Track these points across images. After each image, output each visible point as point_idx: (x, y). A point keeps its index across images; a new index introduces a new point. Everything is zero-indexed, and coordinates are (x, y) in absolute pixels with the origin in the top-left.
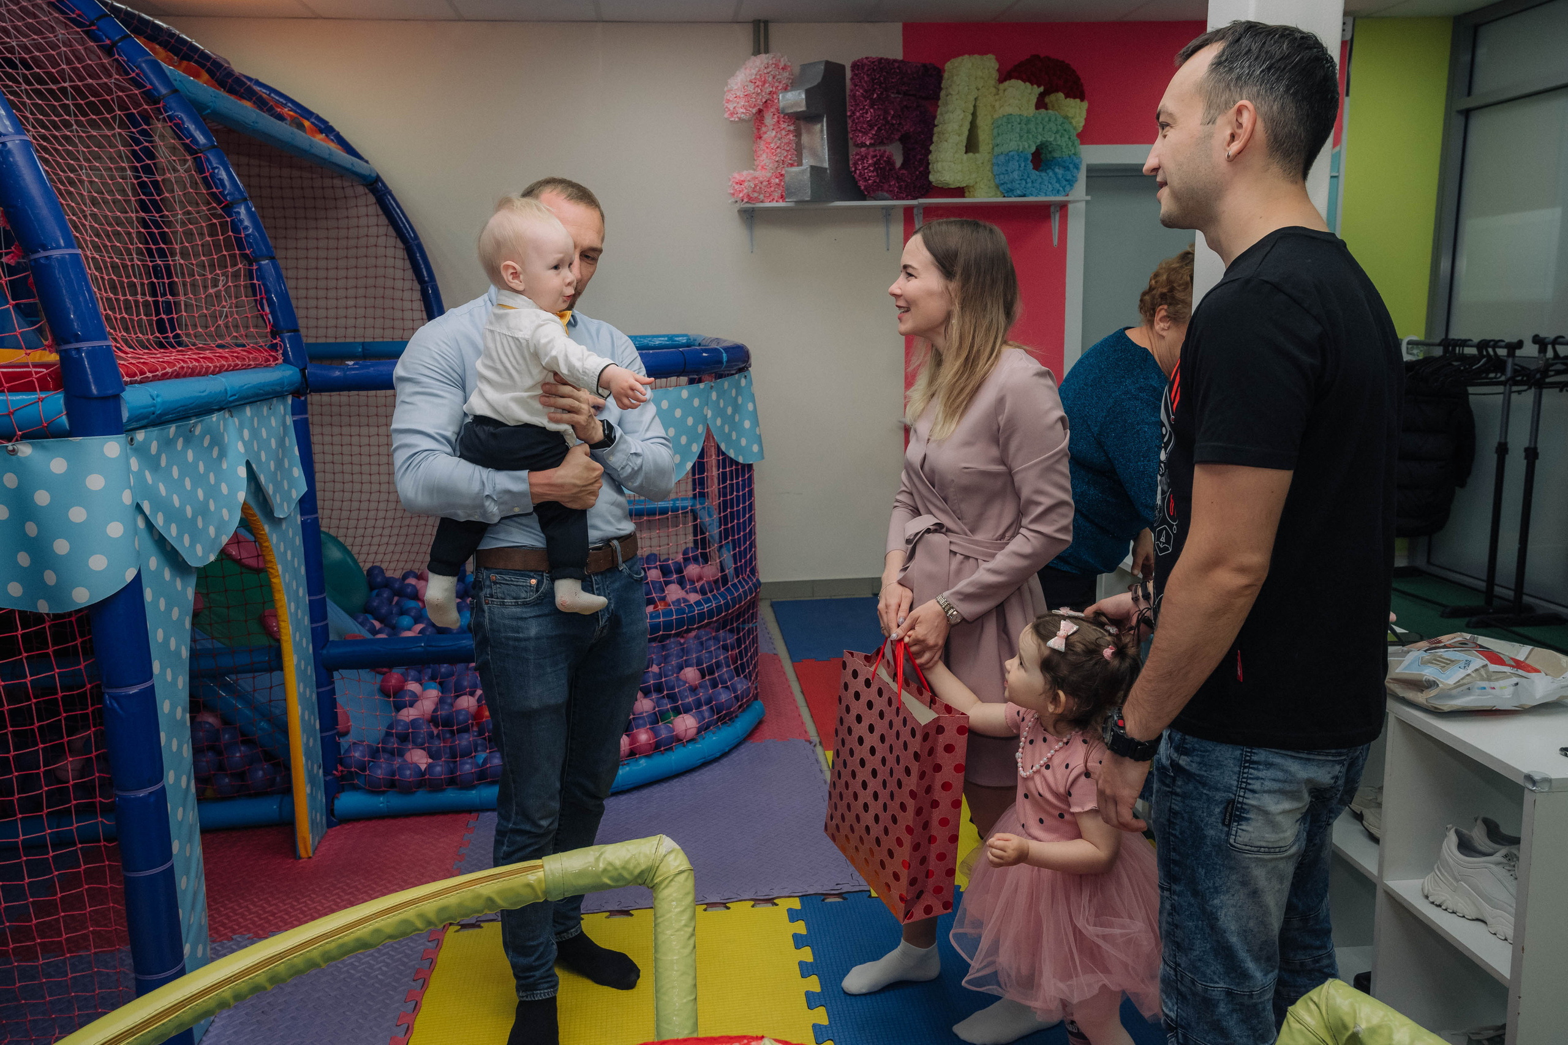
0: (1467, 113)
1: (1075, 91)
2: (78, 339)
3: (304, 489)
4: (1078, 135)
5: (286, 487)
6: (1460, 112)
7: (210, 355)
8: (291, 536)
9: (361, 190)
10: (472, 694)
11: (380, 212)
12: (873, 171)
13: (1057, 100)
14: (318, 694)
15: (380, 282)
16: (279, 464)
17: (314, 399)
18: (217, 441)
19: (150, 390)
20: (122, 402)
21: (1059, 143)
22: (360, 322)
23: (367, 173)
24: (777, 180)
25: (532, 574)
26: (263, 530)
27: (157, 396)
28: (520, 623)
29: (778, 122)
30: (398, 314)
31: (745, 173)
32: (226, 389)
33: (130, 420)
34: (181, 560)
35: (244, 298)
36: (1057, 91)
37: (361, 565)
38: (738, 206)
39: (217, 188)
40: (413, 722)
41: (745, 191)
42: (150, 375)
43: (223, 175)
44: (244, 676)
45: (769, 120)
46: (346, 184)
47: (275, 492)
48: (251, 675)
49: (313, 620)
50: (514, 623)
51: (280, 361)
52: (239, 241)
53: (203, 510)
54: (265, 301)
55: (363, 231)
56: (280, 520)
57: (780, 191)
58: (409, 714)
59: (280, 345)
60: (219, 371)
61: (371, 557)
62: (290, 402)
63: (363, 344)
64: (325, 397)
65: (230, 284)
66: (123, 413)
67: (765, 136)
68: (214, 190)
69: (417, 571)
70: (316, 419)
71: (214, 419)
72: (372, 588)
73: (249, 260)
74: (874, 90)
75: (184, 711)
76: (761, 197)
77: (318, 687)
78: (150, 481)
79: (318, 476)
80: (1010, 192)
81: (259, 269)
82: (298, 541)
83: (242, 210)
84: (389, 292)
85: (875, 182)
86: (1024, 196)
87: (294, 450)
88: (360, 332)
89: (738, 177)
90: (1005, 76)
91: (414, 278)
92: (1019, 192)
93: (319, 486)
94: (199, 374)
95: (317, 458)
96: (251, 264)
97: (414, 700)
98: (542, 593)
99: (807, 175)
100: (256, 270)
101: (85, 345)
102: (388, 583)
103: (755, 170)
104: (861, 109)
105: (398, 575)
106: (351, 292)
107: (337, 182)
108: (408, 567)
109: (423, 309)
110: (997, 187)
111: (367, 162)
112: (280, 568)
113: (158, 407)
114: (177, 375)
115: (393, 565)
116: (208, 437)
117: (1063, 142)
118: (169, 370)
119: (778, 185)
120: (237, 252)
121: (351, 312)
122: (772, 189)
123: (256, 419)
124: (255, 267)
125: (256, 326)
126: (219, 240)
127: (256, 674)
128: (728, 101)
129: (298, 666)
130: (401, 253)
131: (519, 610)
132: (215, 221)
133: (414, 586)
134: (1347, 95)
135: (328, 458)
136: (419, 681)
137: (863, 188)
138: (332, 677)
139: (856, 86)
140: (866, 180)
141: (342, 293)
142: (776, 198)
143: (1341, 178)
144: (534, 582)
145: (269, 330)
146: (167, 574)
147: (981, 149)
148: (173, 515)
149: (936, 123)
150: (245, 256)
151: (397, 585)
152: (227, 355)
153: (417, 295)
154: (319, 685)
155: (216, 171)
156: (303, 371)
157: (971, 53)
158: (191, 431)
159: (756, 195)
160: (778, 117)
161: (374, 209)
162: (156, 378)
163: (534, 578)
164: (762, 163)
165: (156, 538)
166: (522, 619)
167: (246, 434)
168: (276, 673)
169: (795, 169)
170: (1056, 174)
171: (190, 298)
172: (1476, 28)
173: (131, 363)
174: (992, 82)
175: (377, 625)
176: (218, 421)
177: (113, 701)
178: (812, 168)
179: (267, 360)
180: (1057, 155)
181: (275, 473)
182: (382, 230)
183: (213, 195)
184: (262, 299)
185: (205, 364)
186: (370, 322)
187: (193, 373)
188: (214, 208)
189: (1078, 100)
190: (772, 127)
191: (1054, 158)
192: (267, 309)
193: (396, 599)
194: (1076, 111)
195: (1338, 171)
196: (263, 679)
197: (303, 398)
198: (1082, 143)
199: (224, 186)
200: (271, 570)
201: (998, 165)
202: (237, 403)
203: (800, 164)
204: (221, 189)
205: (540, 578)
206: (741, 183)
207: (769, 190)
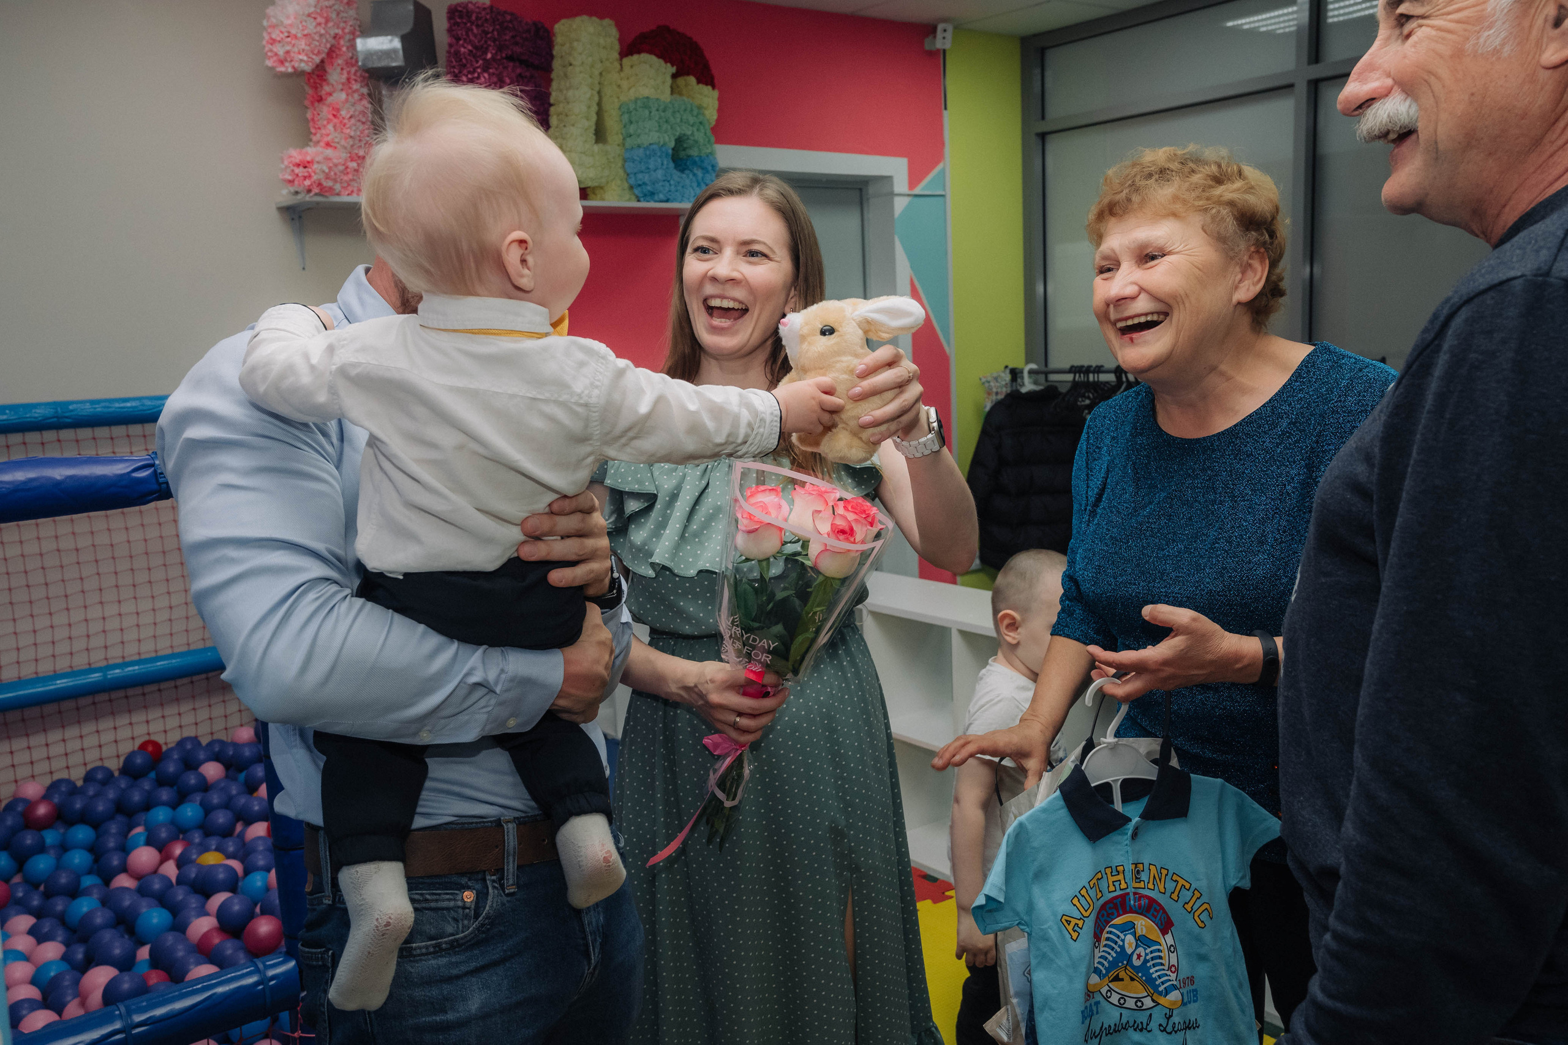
0: (1043, 136)
1: (706, 78)
4: (712, 129)
6: (1038, 135)
13: (686, 85)
21: (696, 138)
25: (464, 880)
28: (447, 989)
29: (348, 79)
36: (688, 74)
45: (336, 76)
50: (434, 992)
67: (330, 100)
74: (487, 49)
76: (338, 187)
80: (651, 195)
86: (667, 201)
90: (629, 49)
92: (661, 196)
98: (487, 917)
104: (469, 72)
110: (631, 187)
117: (699, 136)
128: (273, 41)
131: (443, 961)
134: (946, 109)
139: (458, 39)
143: (948, 197)
144: (469, 896)
147: (609, 139)
149: (552, 101)
157: (591, 14)
159: (330, 183)
160: (349, 73)
163: (469, 888)
166: (450, 979)
170: (694, 175)
172: (1042, 51)
174: (616, 55)
180: (694, 152)
189: (710, 88)
190: (340, 87)
191: (689, 156)
194: (708, 99)
195: (944, 190)
198: (719, 141)
201: (634, 161)
205: (479, 886)
207: (346, 178)
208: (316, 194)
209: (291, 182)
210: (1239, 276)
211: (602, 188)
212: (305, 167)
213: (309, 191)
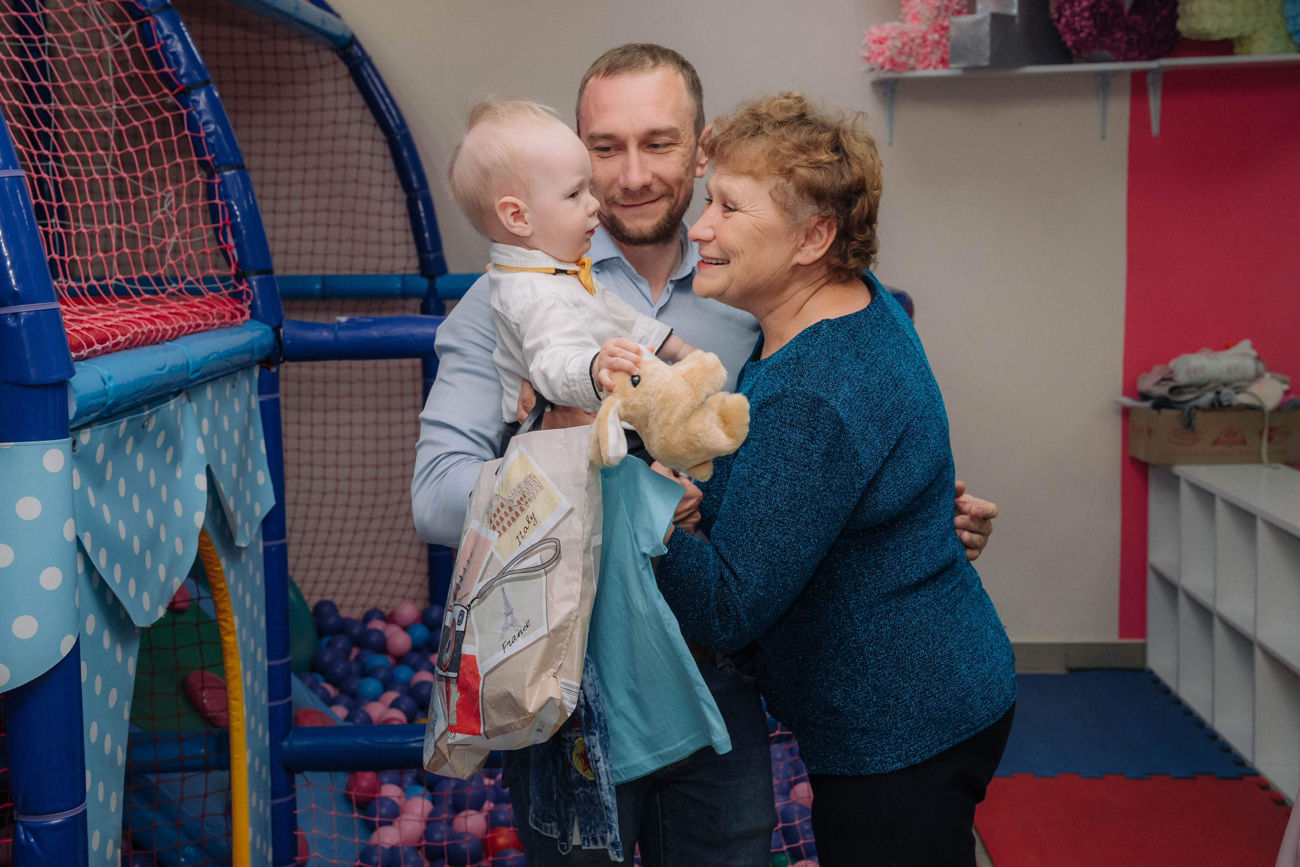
2: (16, 299)
3: (271, 502)
5: (248, 501)
7: (164, 312)
8: (251, 572)
9: (328, 56)
10: (478, 808)
11: (354, 88)
12: (1087, 19)
14: (274, 808)
15: (351, 188)
16: (242, 466)
17: (290, 370)
18: (173, 440)
19: (99, 369)
20: (69, 389)
22: (320, 246)
23: (338, 32)
24: (936, 36)
26: (219, 565)
27: (110, 378)
30: (374, 235)
31: (888, 26)
32: (188, 363)
33: (78, 415)
34: (123, 616)
35: (201, 225)
37: (306, 597)
38: (873, 76)
39: (170, 67)
40: (394, 849)
41: (888, 54)
42: (98, 347)
43: (179, 47)
44: (169, 776)
46: (308, 48)
47: (236, 508)
48: (178, 775)
49: (272, 697)
51: (247, 316)
52: (197, 141)
53: (152, 543)
54: (228, 229)
55: (329, 116)
56: (240, 549)
57: (939, 53)
58: (388, 836)
59: (248, 293)
60: (178, 334)
61: (320, 587)
62: (256, 375)
63: (323, 278)
64: (306, 369)
65: (185, 205)
66: (69, 406)
68: (166, 69)
69: (383, 610)
70: (292, 401)
71: (172, 407)
72: (321, 632)
73: (209, 169)
75: (115, 846)
76: (912, 62)
77: (274, 797)
78: (93, 503)
79: (290, 484)
81: (223, 183)
82: (259, 579)
83: (201, 98)
84: (361, 204)
85: (1090, 34)
87: (258, 445)
88: (319, 260)
89: (876, 32)
91: (399, 183)
93: (289, 497)
94: (154, 343)
95: (290, 457)
96: (211, 176)
97: (394, 814)
99: (986, 27)
100: (219, 184)
101: (24, 309)
102: (343, 627)
103: (902, 21)
105: (357, 614)
106: (309, 204)
107: (296, 46)
108: (373, 602)
109: (409, 228)
111: (338, 16)
112: (236, 620)
113: (110, 394)
114: (132, 344)
115: (350, 600)
116: (163, 433)
118: (121, 338)
119: (938, 43)
120: (195, 159)
121: (308, 231)
122: (929, 49)
123: (217, 402)
124: (217, 180)
125: (216, 267)
126: (172, 141)
127: (187, 774)
129: (251, 767)
130: (381, 148)
132: (166, 114)
133: (381, 633)
135: (305, 458)
136: (399, 784)
137: (1069, 44)
138: (292, 781)
140: (1075, 32)
141: (296, 204)
142: (933, 63)
145: (233, 271)
146: (106, 640)
148: (118, 552)
150: (204, 165)
151: (356, 630)
152: (185, 311)
153: (402, 208)
154: (275, 794)
155: (169, 42)
156: (276, 330)
158: (143, 426)
159: (903, 59)
161: (346, 84)
162: (106, 352)
164: (914, 11)
165: (96, 586)
167: (205, 423)
168: (215, 774)
169: (966, 19)
171: (134, 228)
173: (74, 330)
175: (332, 690)
176: (176, 409)
177: (29, 834)
178: (995, 17)
179: (233, 317)
181: (237, 481)
182: (357, 114)
183: (164, 77)
184: (225, 225)
185: (161, 325)
186: (333, 246)
187: (149, 340)
188: (166, 95)
192: (231, 241)
193: (355, 652)
196: (196, 783)
197: (274, 370)
199: (178, 63)
200: (224, 624)
202: (199, 382)
203: (972, 10)
204: (174, 69)
206: (881, 41)
207: (923, 51)
208: (889, 70)
209: (868, 59)
210: (803, 241)
211: (1249, 38)
212: (881, 43)
213: (882, 67)
